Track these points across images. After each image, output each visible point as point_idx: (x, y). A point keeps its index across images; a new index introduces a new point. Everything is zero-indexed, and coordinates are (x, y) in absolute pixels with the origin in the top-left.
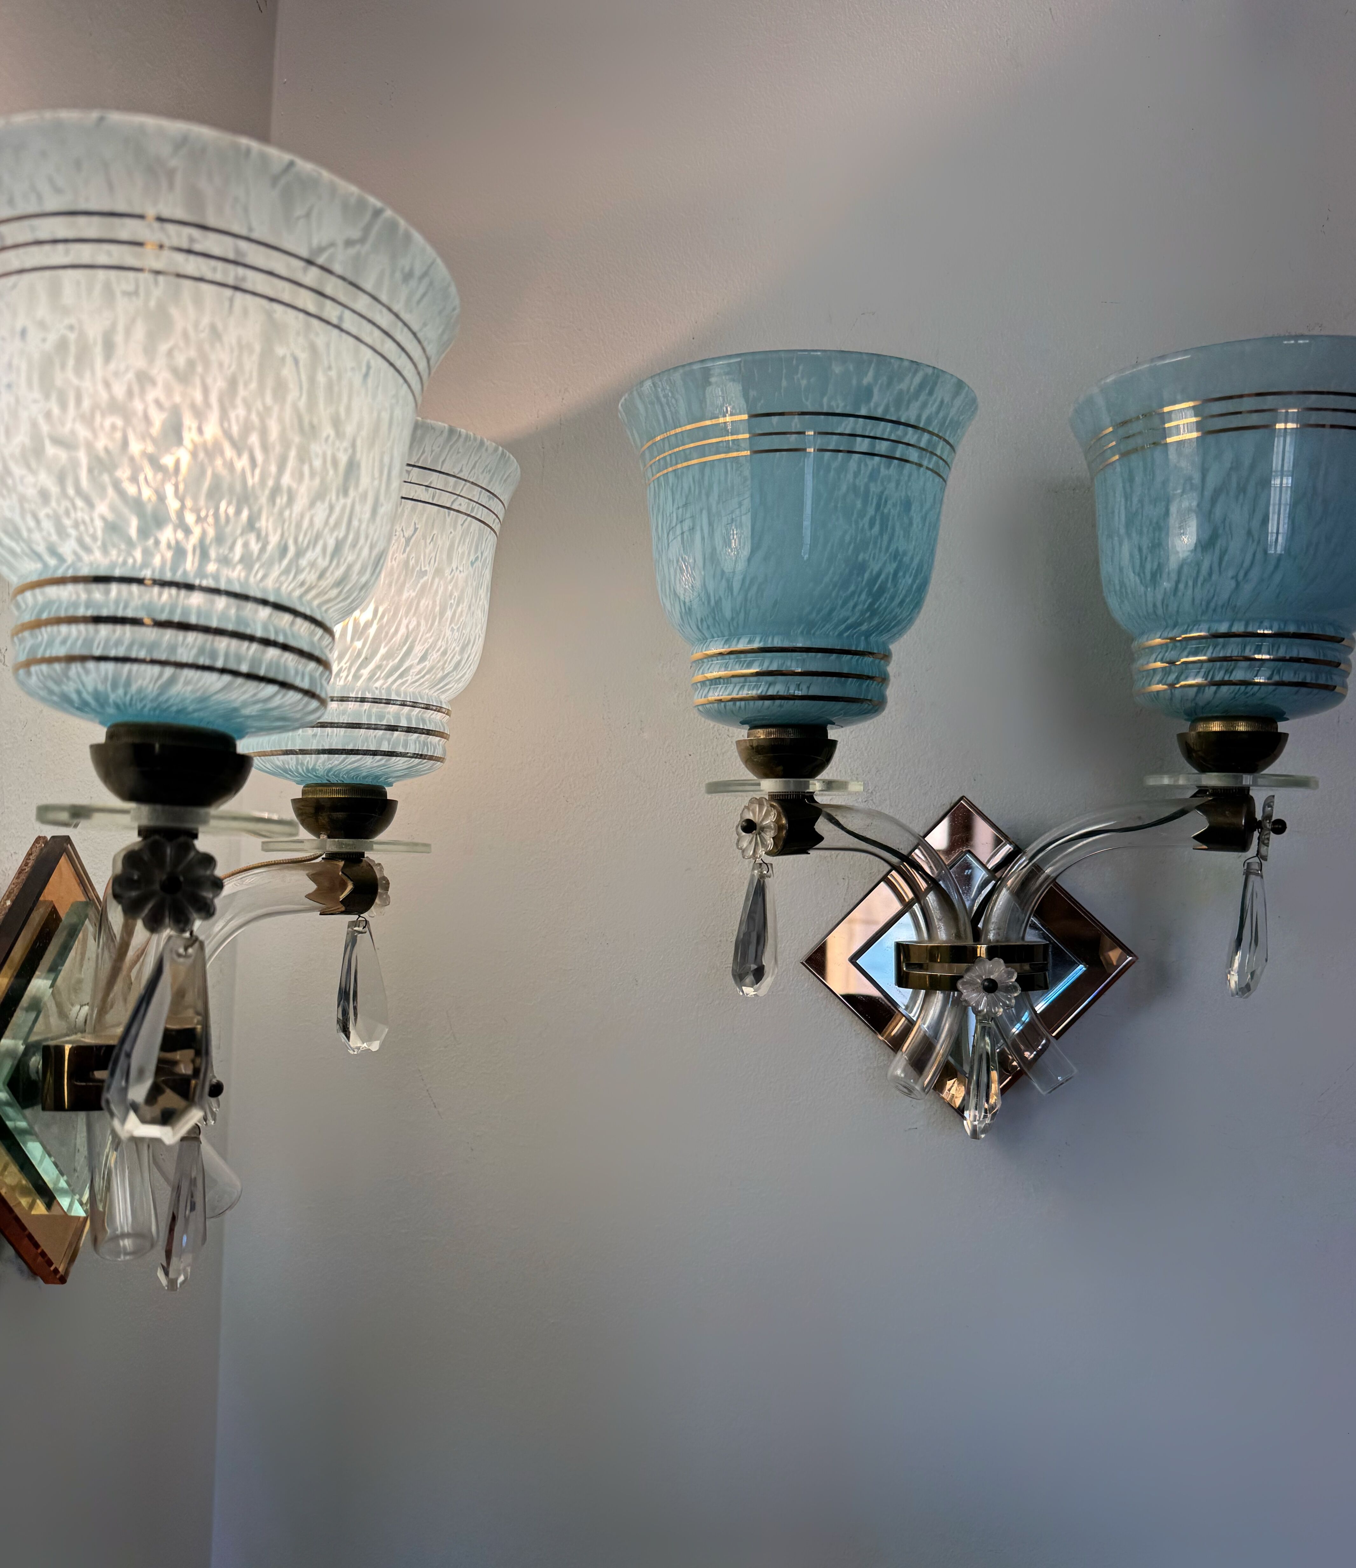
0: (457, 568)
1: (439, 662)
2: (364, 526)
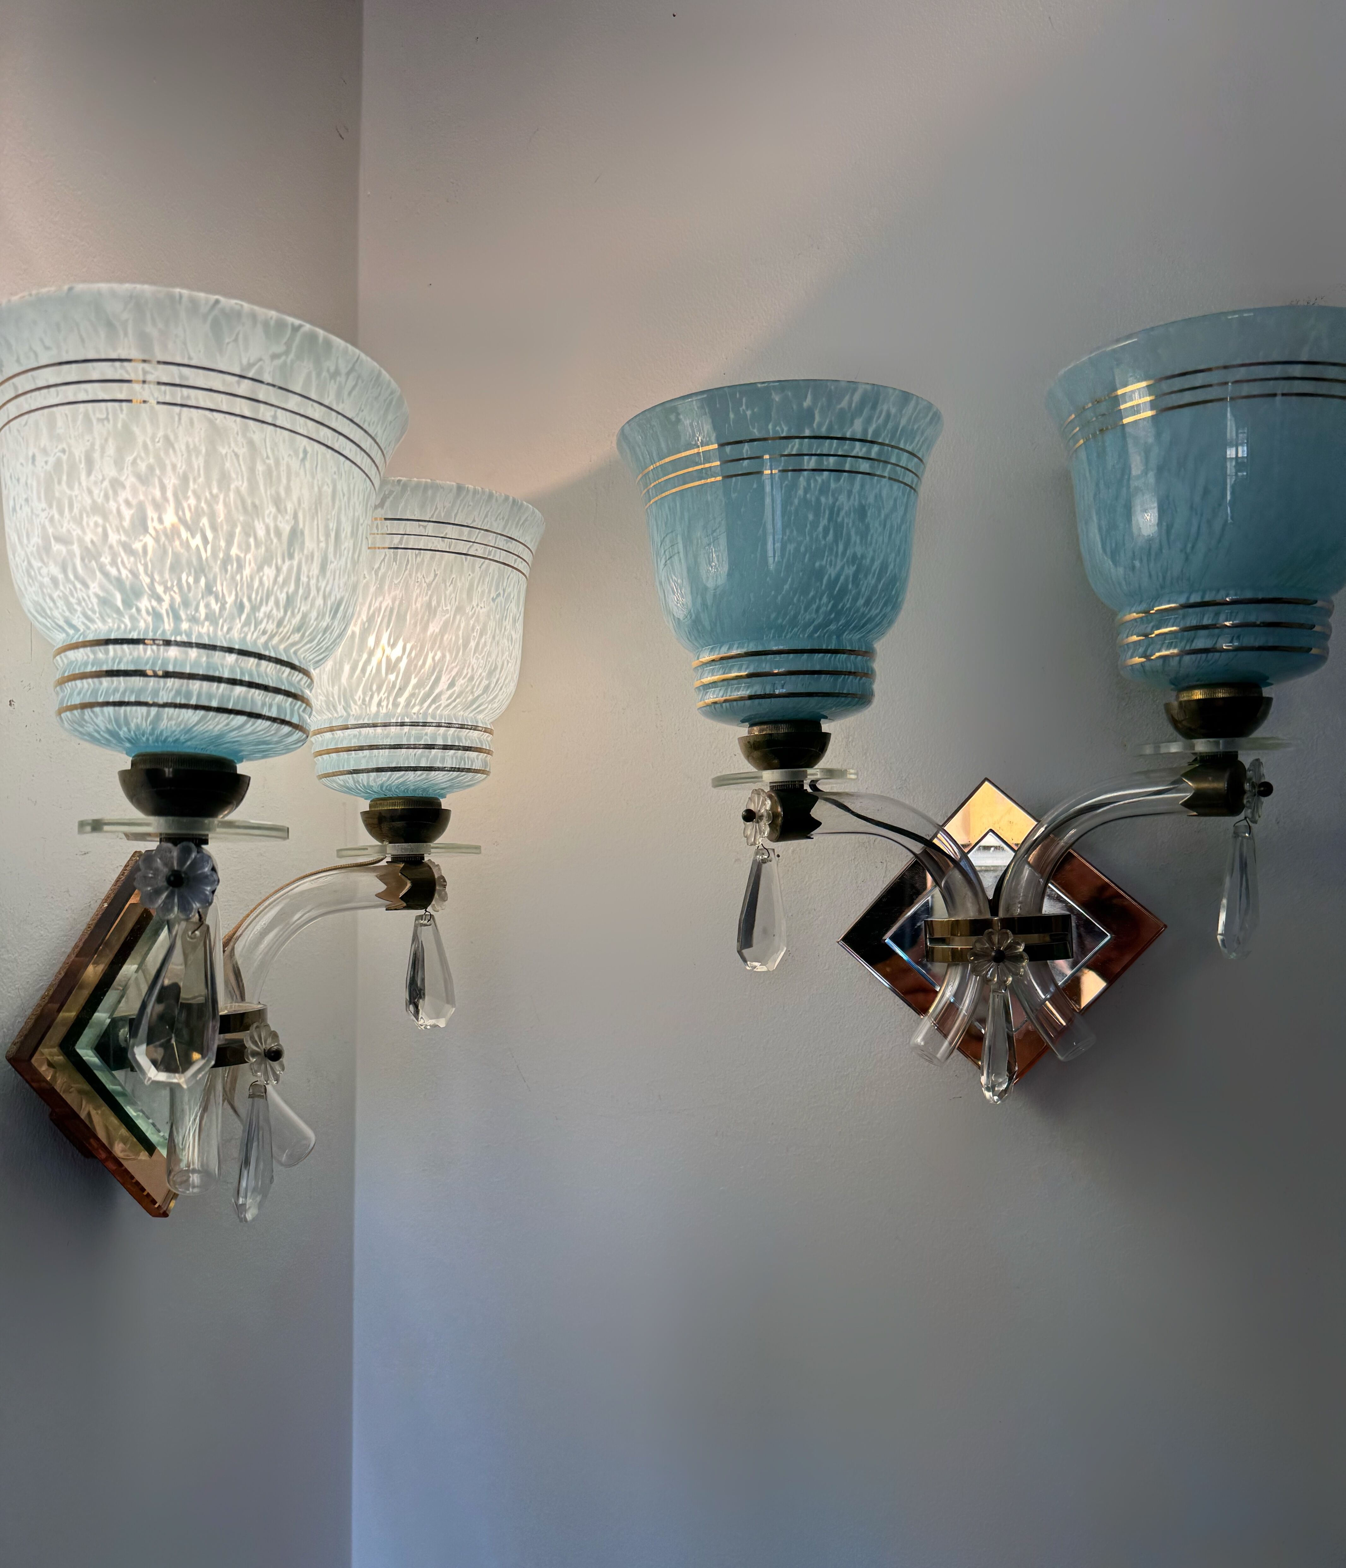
0: (477, 605)
1: (467, 686)
2: (313, 582)
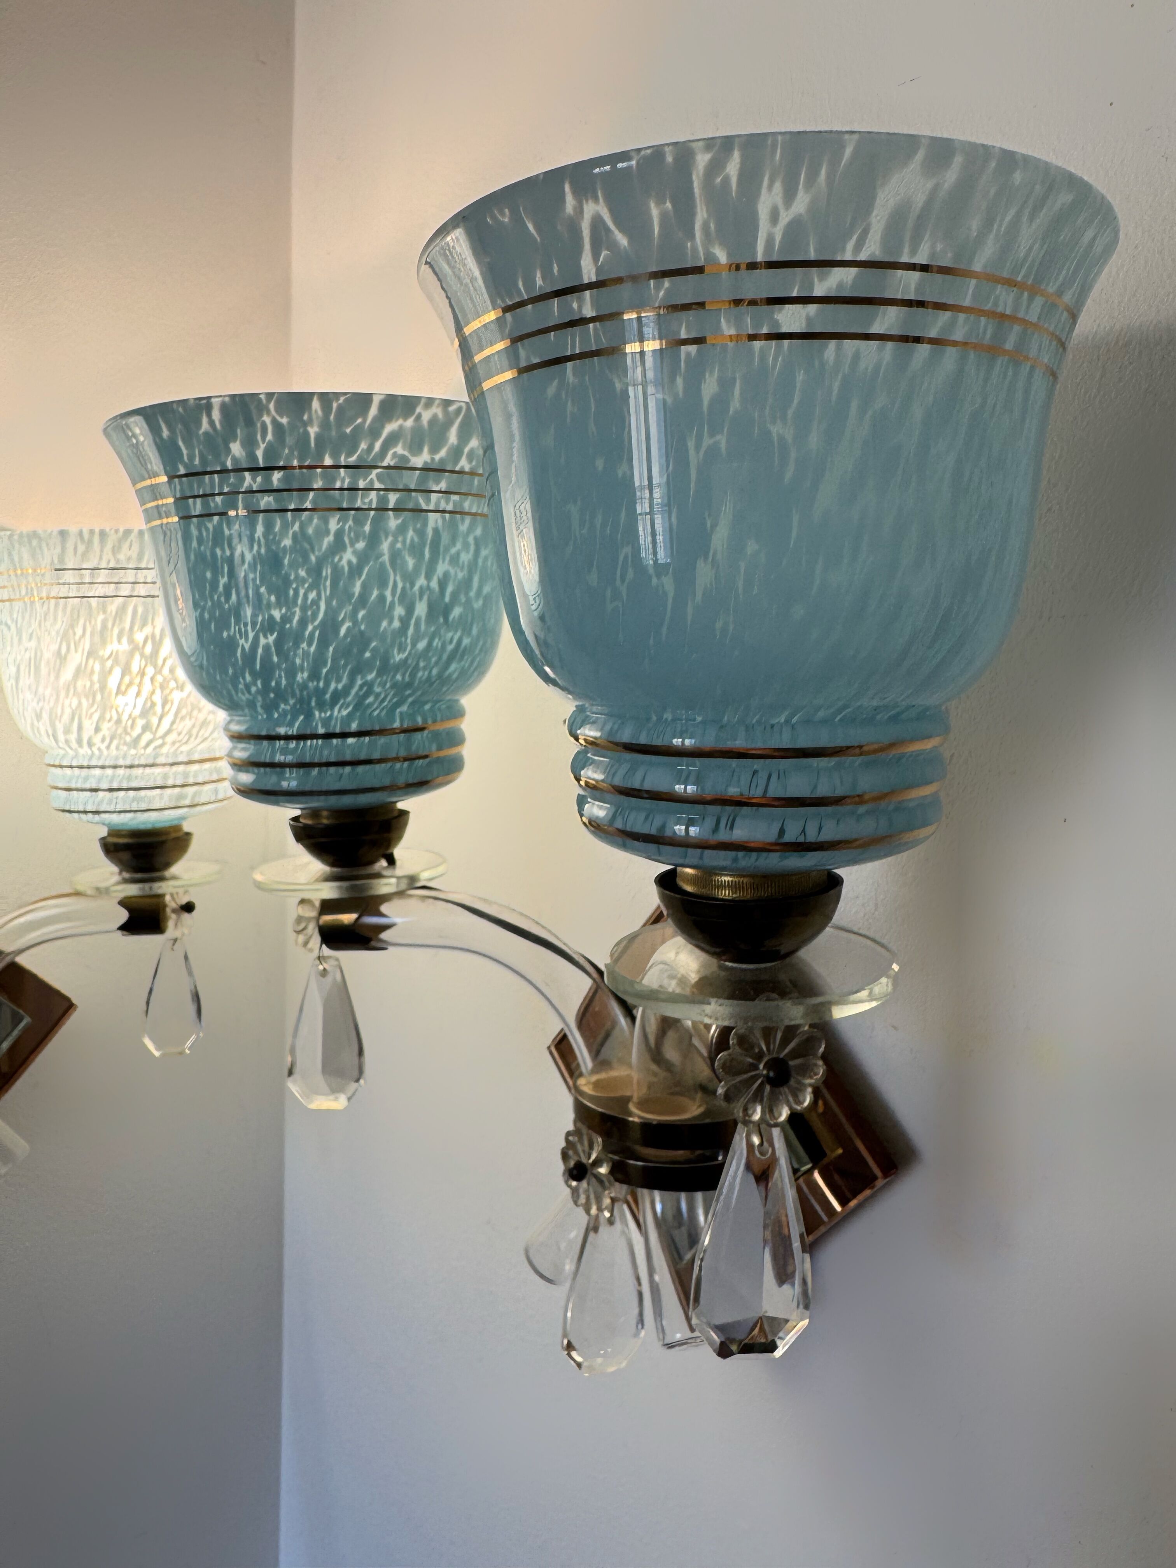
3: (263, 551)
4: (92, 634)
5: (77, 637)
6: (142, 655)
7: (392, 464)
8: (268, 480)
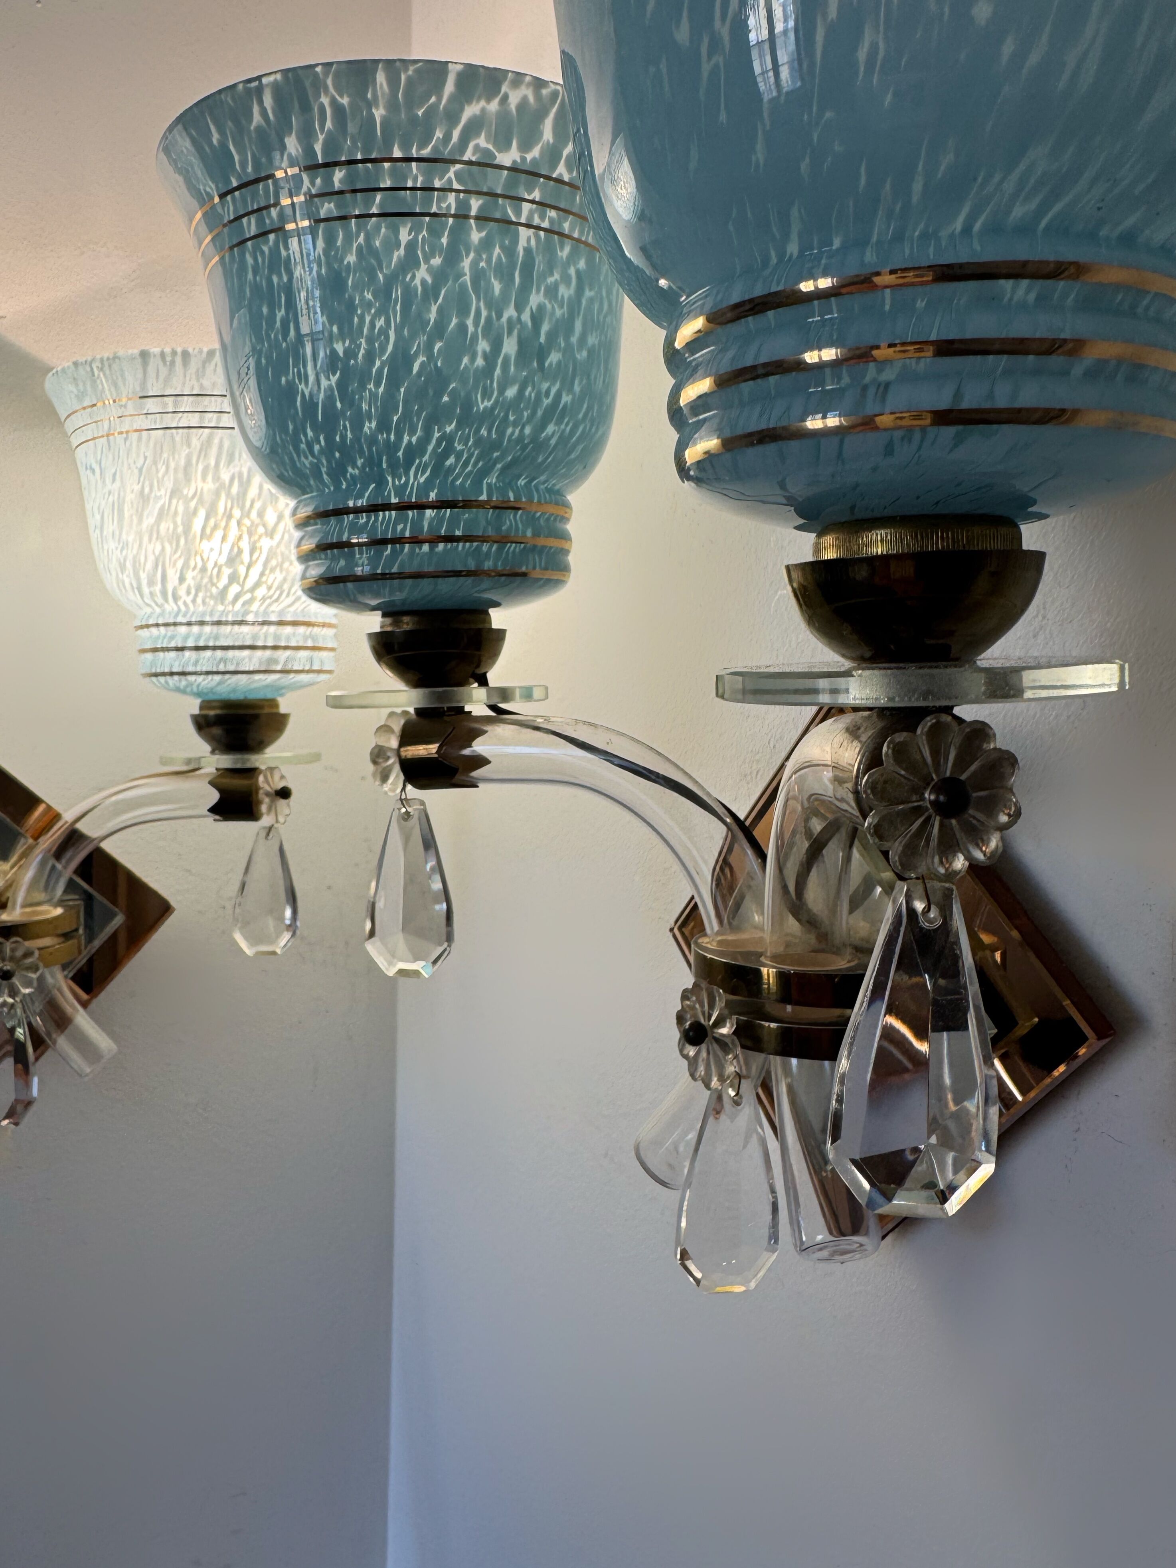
3: (323, 271)
4: (176, 470)
5: (160, 475)
6: (228, 495)
7: (474, 159)
8: (328, 180)
